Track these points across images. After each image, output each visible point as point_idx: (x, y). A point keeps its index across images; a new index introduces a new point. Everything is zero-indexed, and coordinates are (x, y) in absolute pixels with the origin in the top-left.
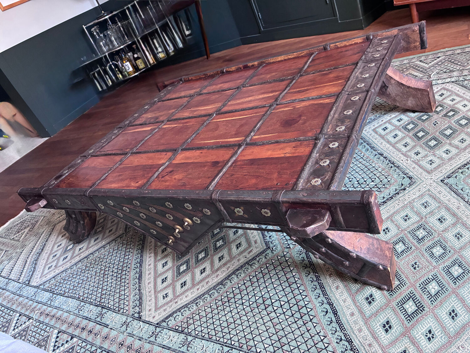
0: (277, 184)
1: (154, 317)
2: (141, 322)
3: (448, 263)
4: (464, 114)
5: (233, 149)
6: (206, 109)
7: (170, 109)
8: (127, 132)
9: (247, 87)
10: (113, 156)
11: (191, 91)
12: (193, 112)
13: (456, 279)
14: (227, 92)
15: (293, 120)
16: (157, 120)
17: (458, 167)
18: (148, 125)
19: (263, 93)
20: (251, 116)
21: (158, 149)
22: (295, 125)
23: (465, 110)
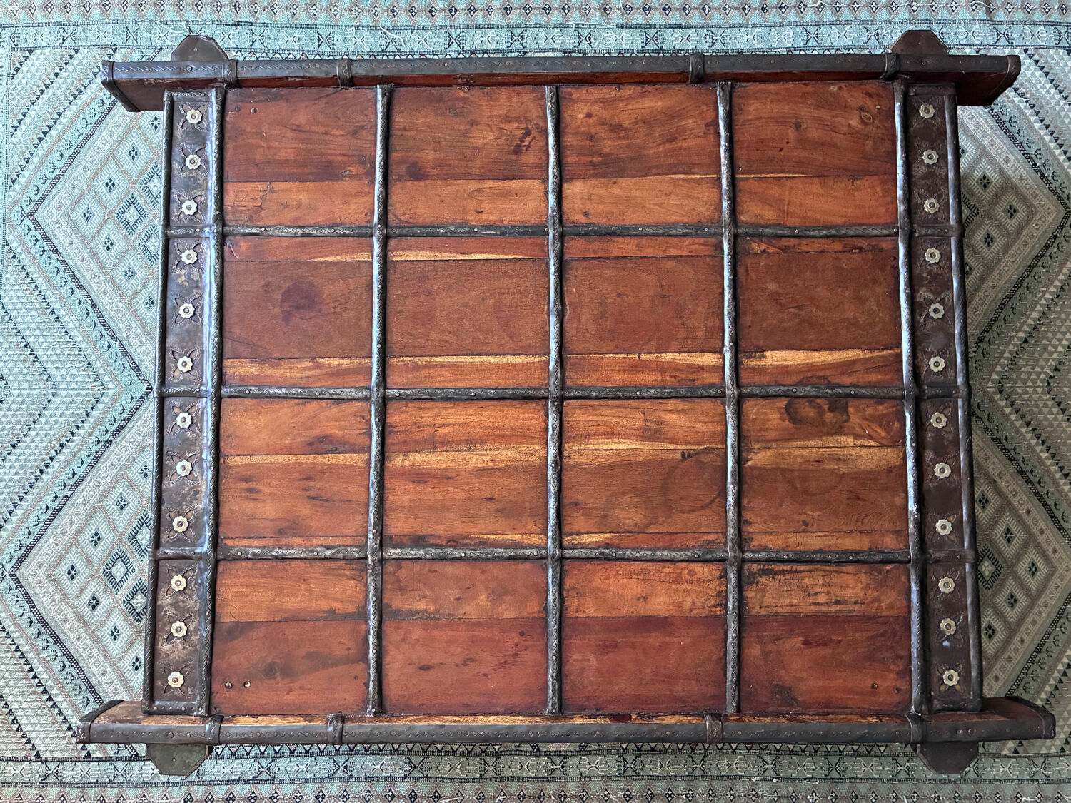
0: (255, 110)
2: (558, 47)
3: (142, 225)
4: (117, 596)
5: (400, 220)
6: (611, 434)
7: (781, 472)
8: (869, 354)
9: (531, 547)
10: (791, 221)
11: (788, 601)
12: (656, 431)
13: (131, 203)
14: (597, 538)
15: (298, 308)
16: (782, 403)
17: (129, 426)
18: (796, 378)
19: (446, 477)
20: (426, 359)
21: (635, 241)
22: (285, 285)
23: (116, 613)
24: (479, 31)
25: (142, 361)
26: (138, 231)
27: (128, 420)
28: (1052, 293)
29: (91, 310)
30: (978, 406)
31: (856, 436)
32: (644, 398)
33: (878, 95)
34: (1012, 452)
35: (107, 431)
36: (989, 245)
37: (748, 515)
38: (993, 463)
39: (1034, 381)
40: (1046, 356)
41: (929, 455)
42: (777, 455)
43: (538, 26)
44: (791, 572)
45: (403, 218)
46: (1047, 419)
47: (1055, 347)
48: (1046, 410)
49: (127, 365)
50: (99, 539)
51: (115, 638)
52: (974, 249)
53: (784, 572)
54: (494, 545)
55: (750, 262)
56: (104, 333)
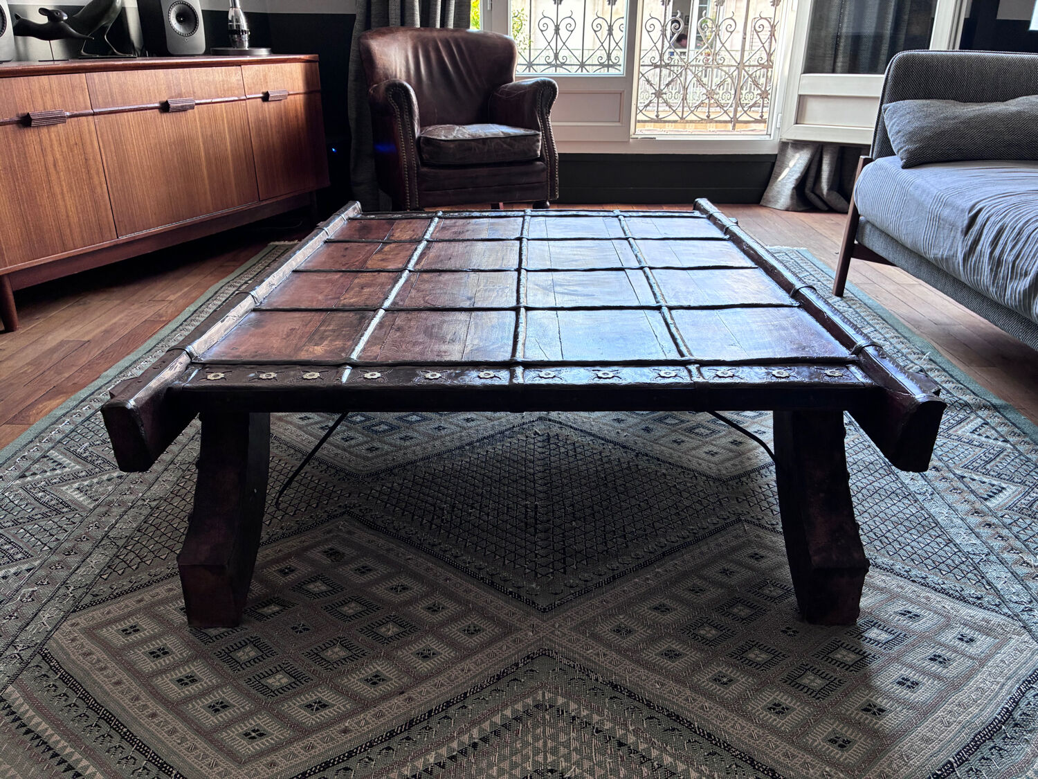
30: (515, 679)
34: (443, 714)
36: (770, 709)
38: (428, 692)
39: (554, 751)
52: (757, 690)
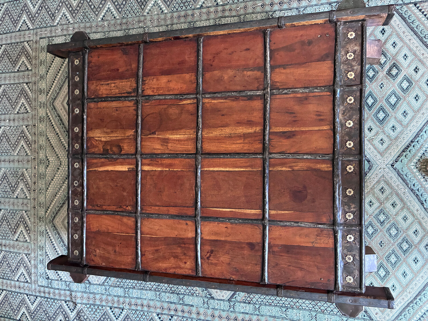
0: (321, 279)
1: (223, 296)
2: (216, 301)
3: (400, 241)
4: (405, 73)
5: (258, 226)
6: (179, 141)
7: (124, 128)
8: (96, 169)
9: (208, 98)
10: (119, 217)
11: (123, 83)
12: (164, 142)
13: (405, 252)
14: (184, 102)
15: (300, 192)
16: (123, 152)
17: (402, 149)
18: (118, 161)
19: (239, 123)
20: (247, 170)
21: (170, 213)
22: (306, 202)
23: (406, 66)
24: (247, 312)
25: (397, 178)
26: (402, 238)
27: (403, 151)
28: (58, 194)
29: (424, 202)
31: (101, 141)
32: (167, 154)
33: (90, 260)
35: (414, 146)
37: (135, 113)
40: (61, 173)
41: (80, 135)
42: (125, 134)
43: (223, 311)
44: (122, 94)
45: (257, 227)
46: (62, 152)
47: (58, 176)
48: (62, 155)
49: (405, 176)
50: (415, 98)
51: (405, 55)
53: (124, 93)
54: (221, 98)
55: (132, 203)
56: (417, 191)
